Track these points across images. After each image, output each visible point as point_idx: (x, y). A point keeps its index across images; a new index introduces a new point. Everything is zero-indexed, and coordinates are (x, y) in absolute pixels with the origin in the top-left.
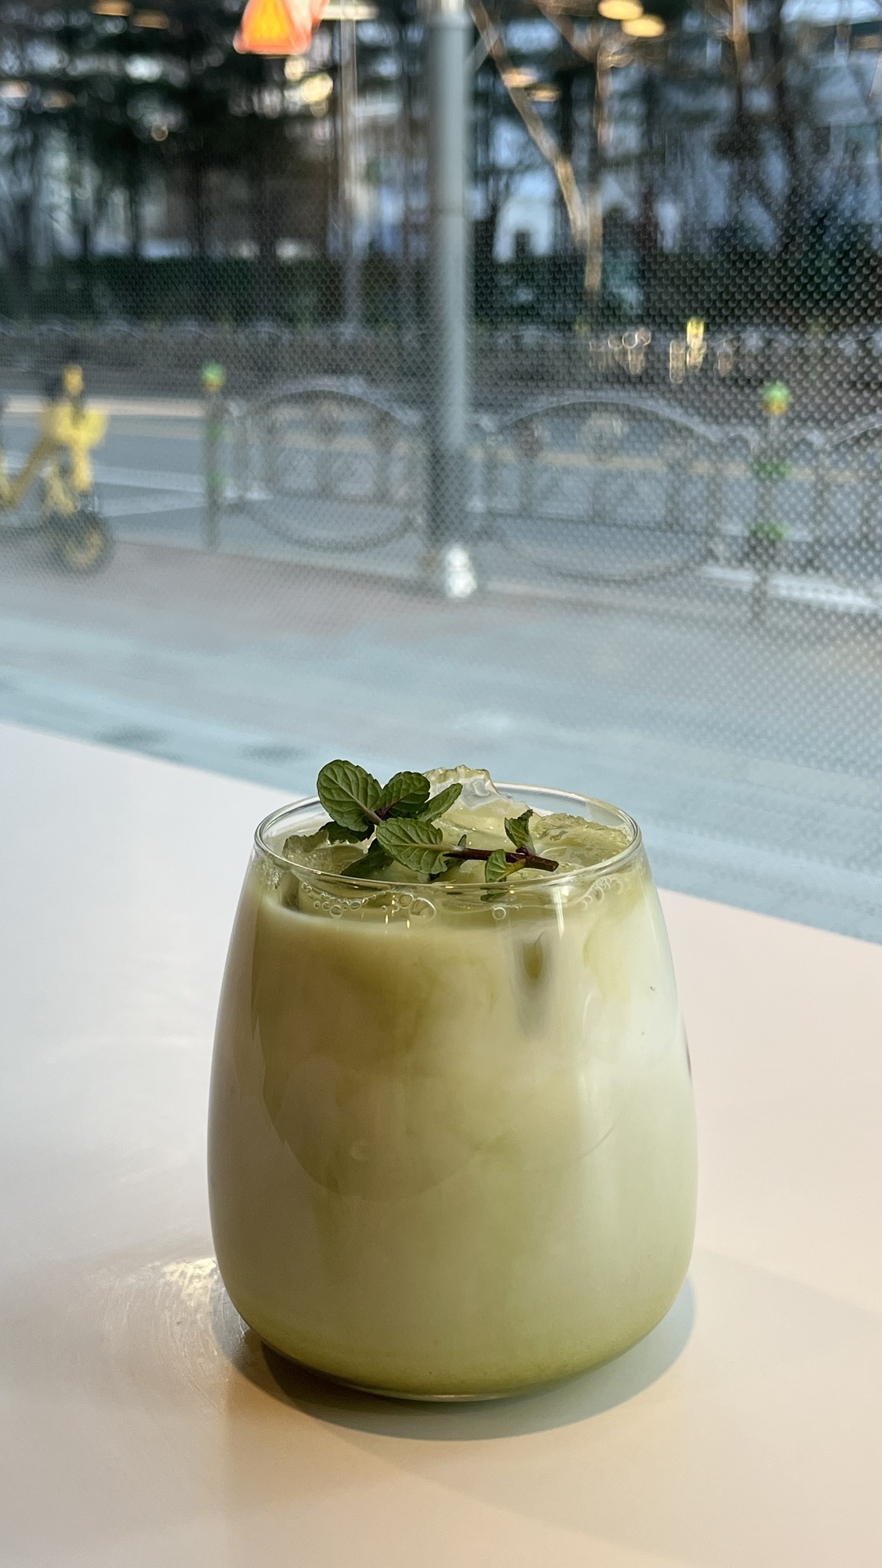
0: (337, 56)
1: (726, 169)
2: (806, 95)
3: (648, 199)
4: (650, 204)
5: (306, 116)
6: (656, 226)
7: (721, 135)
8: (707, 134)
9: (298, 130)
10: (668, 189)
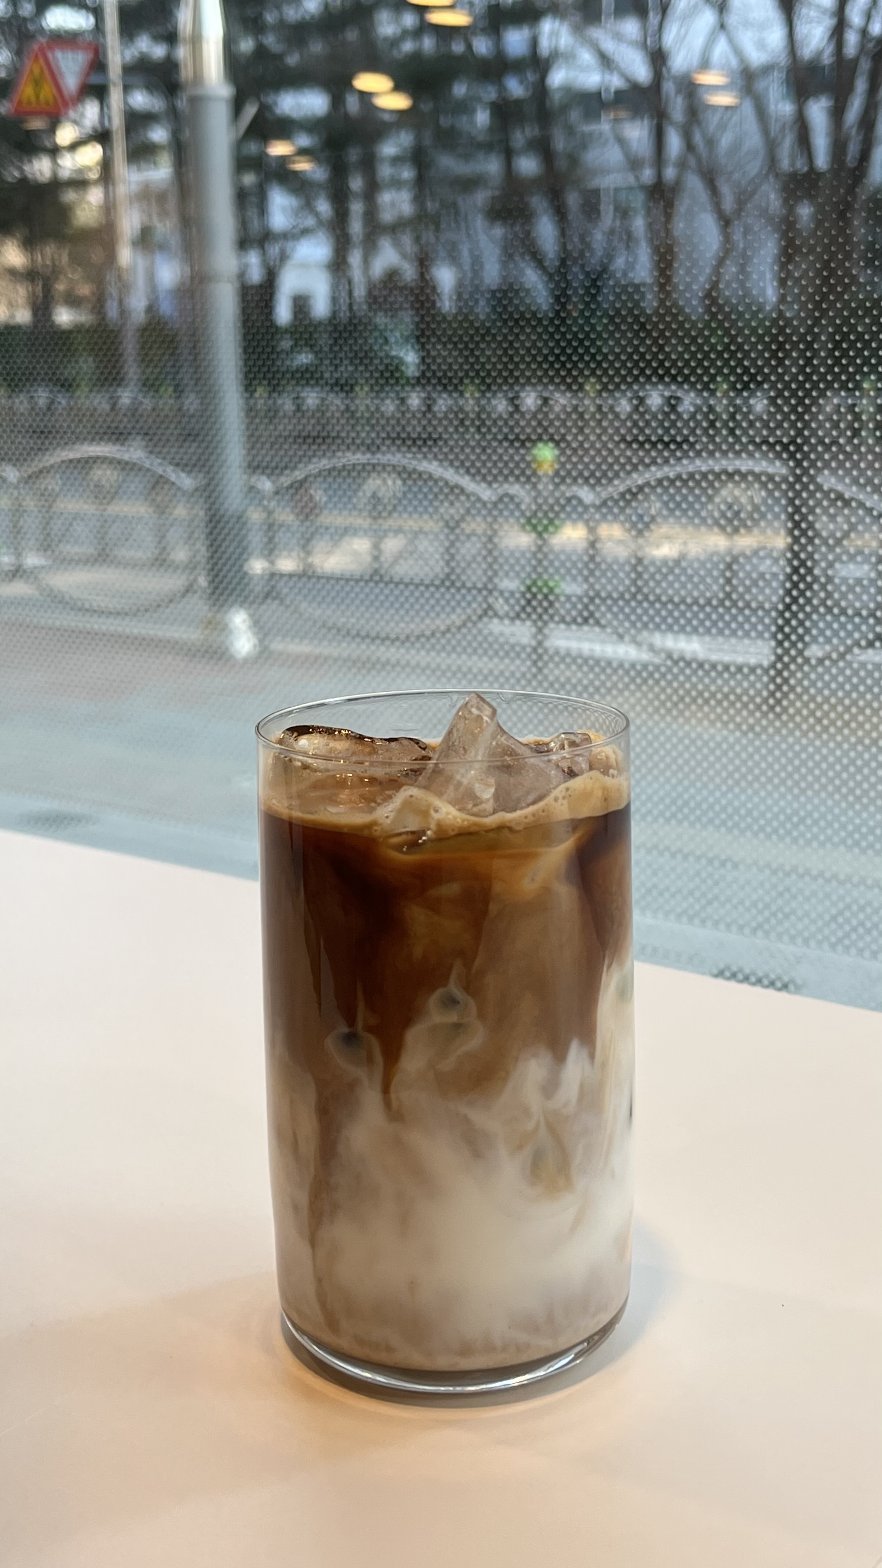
0: (106, 123)
1: (498, 231)
2: (574, 160)
3: (424, 262)
4: (427, 267)
5: (80, 183)
6: (434, 289)
7: (493, 198)
8: (481, 197)
9: (70, 196)
10: (443, 254)
